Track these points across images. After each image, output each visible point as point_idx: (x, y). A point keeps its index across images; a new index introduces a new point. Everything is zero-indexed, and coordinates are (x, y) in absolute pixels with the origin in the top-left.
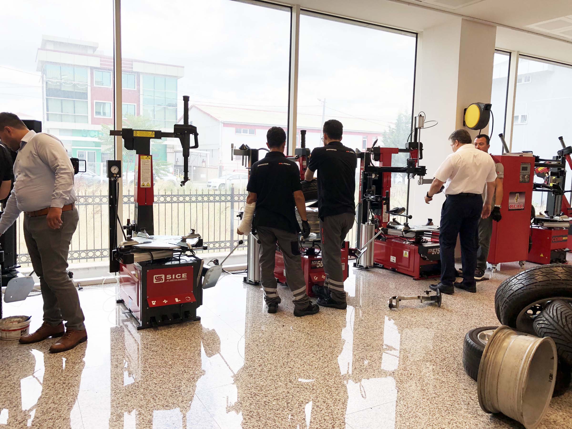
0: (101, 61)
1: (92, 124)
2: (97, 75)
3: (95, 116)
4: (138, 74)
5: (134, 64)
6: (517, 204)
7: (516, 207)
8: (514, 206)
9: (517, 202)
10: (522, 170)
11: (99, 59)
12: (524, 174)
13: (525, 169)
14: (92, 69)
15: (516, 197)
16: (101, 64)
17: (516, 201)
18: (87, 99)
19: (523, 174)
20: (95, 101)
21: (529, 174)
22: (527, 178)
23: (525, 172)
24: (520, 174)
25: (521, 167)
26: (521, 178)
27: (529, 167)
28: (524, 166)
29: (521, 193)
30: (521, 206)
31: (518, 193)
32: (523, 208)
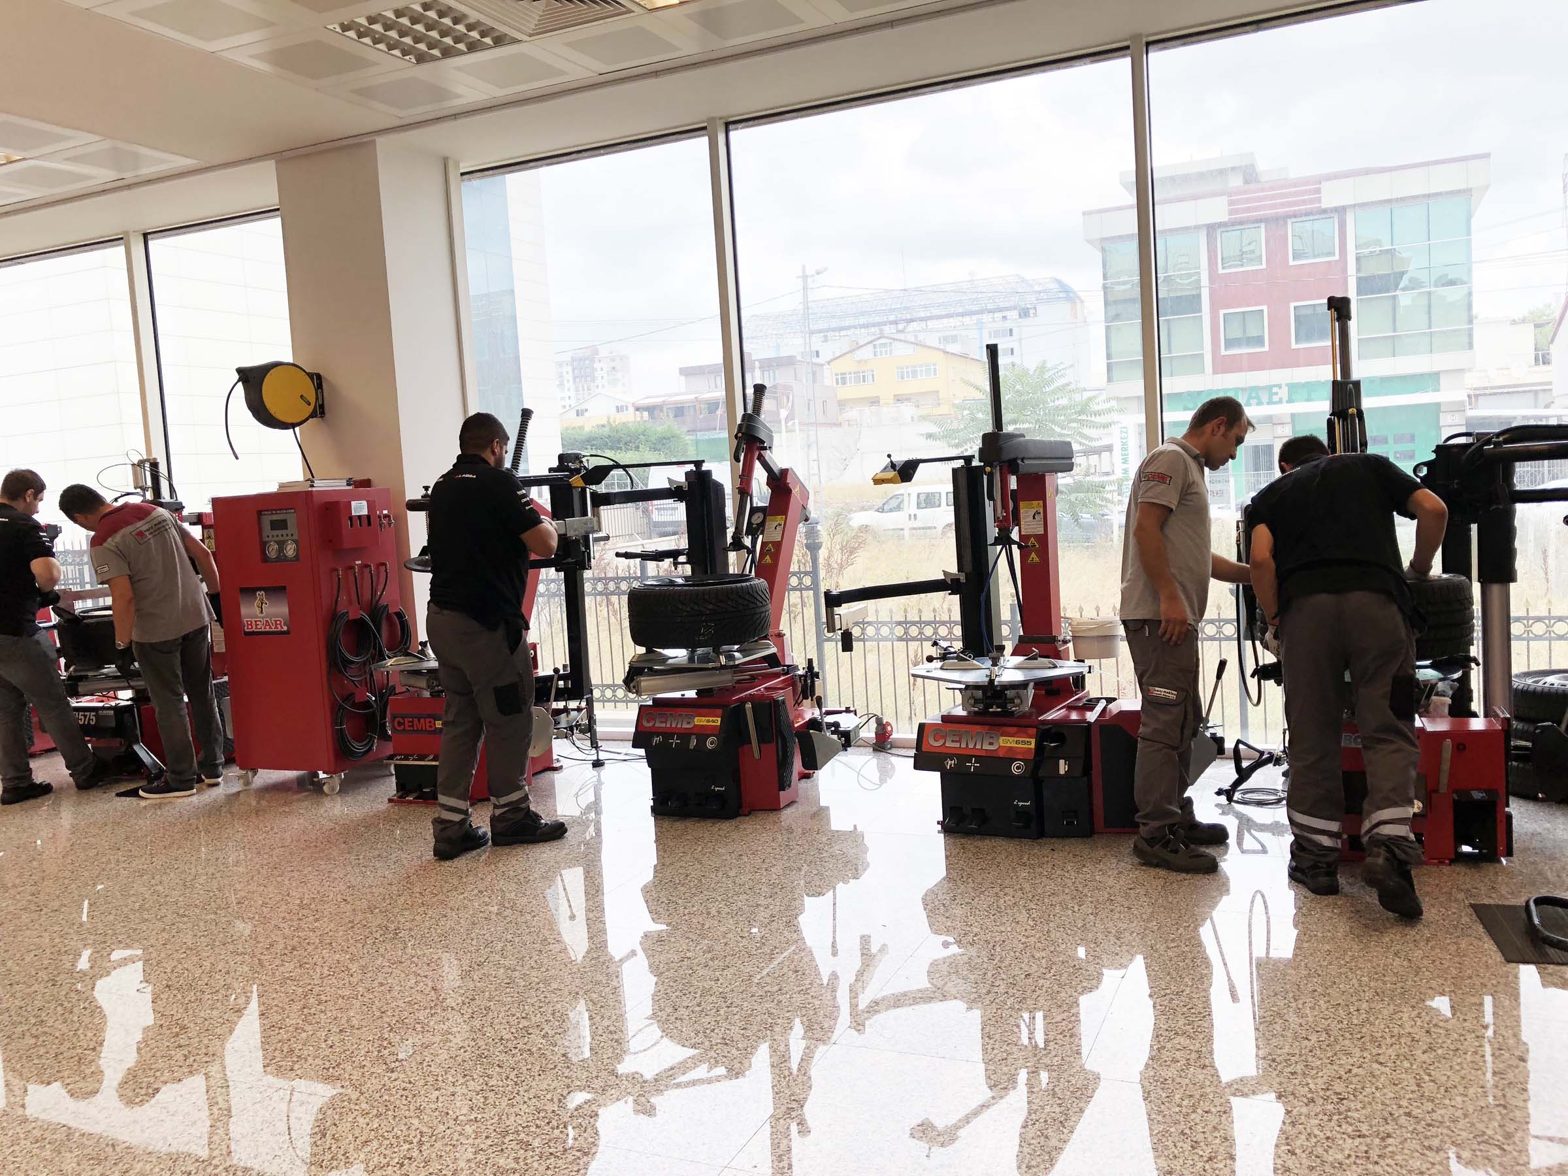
0: (1231, 203)
1: (1215, 372)
2: (1228, 243)
3: (1223, 352)
4: (1341, 211)
5: (1325, 186)
6: (263, 618)
7: (261, 628)
8: (256, 625)
9: (262, 612)
10: (272, 529)
11: (1223, 201)
12: (282, 539)
13: (279, 525)
14: (1211, 228)
15: (257, 602)
16: (1231, 213)
17: (258, 610)
18: (1200, 311)
20: (1222, 312)
21: (296, 537)
22: (290, 550)
23: (279, 532)
24: (267, 539)
25: (266, 520)
26: (272, 551)
27: (291, 518)
28: (275, 517)
29: (275, 591)
30: (276, 624)
31: (260, 589)
32: (285, 628)
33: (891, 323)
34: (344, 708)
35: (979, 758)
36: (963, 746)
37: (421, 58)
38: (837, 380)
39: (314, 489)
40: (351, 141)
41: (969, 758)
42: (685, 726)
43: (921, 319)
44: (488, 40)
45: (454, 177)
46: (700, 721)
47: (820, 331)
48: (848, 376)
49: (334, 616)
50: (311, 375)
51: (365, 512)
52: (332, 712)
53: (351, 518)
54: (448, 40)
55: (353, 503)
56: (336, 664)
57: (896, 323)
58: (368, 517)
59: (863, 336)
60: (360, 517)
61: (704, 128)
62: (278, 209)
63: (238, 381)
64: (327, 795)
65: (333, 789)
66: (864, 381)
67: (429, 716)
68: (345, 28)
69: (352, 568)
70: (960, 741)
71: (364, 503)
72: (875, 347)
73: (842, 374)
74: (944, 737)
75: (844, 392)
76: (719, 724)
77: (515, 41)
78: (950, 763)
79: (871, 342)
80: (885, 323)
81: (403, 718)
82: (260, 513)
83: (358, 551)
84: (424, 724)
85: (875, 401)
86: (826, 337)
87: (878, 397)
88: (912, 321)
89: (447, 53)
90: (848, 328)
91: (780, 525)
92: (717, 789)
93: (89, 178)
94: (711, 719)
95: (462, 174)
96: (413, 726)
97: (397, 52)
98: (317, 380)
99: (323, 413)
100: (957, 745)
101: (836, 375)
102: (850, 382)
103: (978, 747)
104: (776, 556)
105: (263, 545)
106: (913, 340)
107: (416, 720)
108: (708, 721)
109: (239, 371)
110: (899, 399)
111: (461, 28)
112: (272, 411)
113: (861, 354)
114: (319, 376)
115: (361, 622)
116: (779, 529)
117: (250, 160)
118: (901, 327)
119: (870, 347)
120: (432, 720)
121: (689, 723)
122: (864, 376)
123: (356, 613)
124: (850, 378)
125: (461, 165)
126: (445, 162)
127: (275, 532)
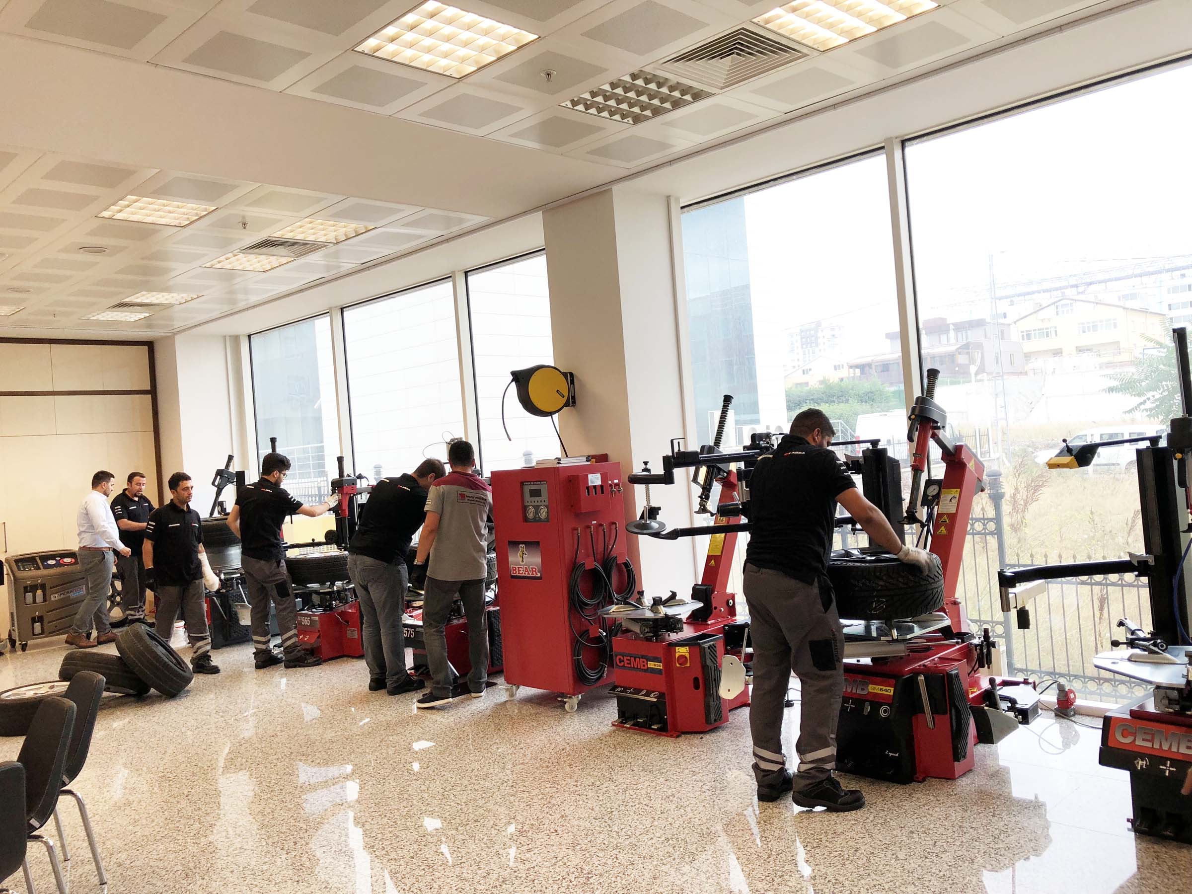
6: (524, 565)
7: (522, 573)
8: (519, 571)
9: (523, 561)
10: (531, 496)
12: (536, 504)
13: (536, 493)
15: (520, 553)
17: (520, 559)
19: (533, 504)
21: (547, 503)
22: (543, 513)
23: (537, 499)
24: (528, 504)
25: (527, 489)
26: (531, 515)
27: (544, 489)
28: (533, 487)
29: (532, 544)
30: (533, 571)
31: (522, 543)
32: (539, 575)
33: (1072, 286)
34: (581, 642)
35: (1174, 762)
36: (1156, 746)
37: (637, 119)
38: (1023, 336)
39: (560, 465)
40: (595, 191)
41: (1163, 760)
42: (859, 692)
43: (1100, 282)
44: (688, 97)
45: (675, 209)
46: (875, 689)
47: (1007, 297)
48: (1033, 332)
49: (574, 566)
50: (565, 374)
51: (599, 483)
52: (571, 644)
53: (588, 488)
54: (656, 102)
55: (590, 476)
56: (575, 606)
57: (1076, 286)
58: (602, 486)
59: (1044, 299)
60: (595, 487)
61: (883, 148)
62: (544, 249)
63: (512, 381)
64: (567, 712)
65: (572, 708)
66: (1047, 336)
67: (643, 657)
68: (575, 103)
69: (589, 527)
70: (1152, 741)
71: (599, 476)
72: (1057, 308)
73: (1027, 331)
74: (1131, 734)
75: (1029, 346)
76: (892, 693)
77: (709, 95)
78: (1141, 764)
79: (1054, 303)
80: (1066, 287)
81: (623, 656)
82: (522, 484)
83: (593, 514)
84: (639, 663)
85: (1058, 353)
86: (1012, 301)
87: (1061, 349)
88: (1091, 284)
89: (657, 112)
90: (1033, 293)
91: (955, 497)
92: (891, 754)
93: (421, 237)
94: (884, 688)
95: (682, 208)
96: (630, 664)
97: (617, 117)
98: (570, 377)
99: (574, 403)
100: (1149, 745)
101: (1022, 332)
102: (1035, 338)
103: (1174, 749)
104: (951, 527)
105: (525, 509)
106: (1093, 299)
107: (632, 659)
108: (881, 690)
109: (513, 373)
110: (1080, 350)
111: (664, 90)
112: (536, 404)
113: (1042, 314)
114: (571, 374)
115: (594, 572)
116: (955, 501)
117: (525, 213)
118: (1081, 289)
119: (1053, 307)
120: (645, 660)
121: (863, 689)
122: (1047, 332)
123: (591, 564)
124: (1035, 334)
125: (681, 200)
126: (668, 198)
127: (533, 499)
